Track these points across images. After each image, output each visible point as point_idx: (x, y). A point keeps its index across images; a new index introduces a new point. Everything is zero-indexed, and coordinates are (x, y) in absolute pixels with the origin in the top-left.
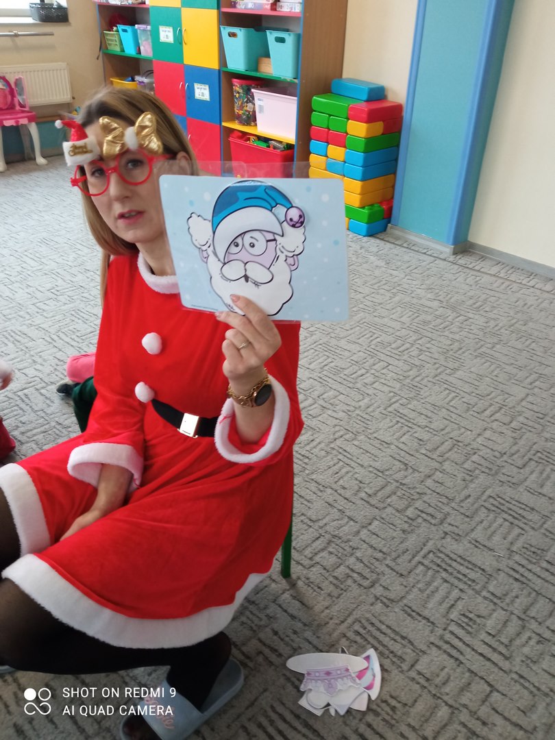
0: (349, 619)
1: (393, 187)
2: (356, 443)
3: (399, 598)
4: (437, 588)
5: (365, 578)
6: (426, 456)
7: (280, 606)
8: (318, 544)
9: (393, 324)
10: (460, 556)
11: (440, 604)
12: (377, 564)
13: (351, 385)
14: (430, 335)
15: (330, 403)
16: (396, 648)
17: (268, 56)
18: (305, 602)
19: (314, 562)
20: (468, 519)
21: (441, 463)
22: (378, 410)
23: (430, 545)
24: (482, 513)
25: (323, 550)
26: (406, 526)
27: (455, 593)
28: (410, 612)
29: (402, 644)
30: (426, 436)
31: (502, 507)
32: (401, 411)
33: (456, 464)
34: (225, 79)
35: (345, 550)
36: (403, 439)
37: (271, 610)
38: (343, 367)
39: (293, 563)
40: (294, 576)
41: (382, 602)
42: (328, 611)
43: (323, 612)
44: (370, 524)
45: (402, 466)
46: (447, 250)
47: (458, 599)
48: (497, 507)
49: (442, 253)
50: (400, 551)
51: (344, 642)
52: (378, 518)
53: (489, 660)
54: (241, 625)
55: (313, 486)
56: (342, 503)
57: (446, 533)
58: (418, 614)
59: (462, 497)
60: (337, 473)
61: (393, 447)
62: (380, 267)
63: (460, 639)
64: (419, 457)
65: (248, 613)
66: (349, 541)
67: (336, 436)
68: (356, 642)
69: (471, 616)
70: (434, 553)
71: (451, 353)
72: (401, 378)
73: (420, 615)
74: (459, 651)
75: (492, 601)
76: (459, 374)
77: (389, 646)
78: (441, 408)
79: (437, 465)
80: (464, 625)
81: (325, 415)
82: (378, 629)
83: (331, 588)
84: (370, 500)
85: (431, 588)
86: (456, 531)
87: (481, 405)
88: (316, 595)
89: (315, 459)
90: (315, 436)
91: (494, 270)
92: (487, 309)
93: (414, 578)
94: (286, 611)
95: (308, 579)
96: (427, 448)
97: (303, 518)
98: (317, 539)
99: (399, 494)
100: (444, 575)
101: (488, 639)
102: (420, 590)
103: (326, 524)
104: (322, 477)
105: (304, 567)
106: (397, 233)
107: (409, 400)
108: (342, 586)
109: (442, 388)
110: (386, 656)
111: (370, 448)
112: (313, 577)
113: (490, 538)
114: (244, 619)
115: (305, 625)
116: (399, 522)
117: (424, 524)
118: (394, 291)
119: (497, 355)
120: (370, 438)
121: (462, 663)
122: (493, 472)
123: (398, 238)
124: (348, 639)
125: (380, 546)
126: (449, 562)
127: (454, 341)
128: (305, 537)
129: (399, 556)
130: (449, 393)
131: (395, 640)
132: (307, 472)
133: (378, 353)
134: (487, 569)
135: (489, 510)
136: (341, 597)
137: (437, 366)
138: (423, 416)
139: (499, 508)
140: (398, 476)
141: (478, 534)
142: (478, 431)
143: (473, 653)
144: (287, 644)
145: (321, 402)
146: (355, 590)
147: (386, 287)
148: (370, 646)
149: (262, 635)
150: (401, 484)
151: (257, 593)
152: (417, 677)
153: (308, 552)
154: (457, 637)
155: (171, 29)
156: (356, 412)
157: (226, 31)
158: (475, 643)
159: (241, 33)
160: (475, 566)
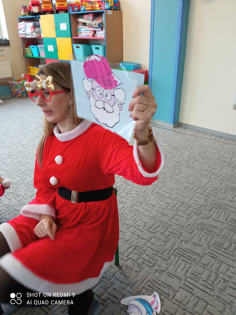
0: (145, 280)
2: (142, 206)
3: (165, 270)
4: (181, 264)
5: (150, 262)
6: (171, 209)
7: (116, 278)
8: (130, 250)
10: (189, 250)
11: (182, 270)
12: (155, 256)
15: (130, 191)
16: (166, 290)
18: (126, 275)
19: (129, 258)
20: (190, 234)
21: (177, 212)
22: (150, 192)
23: (176, 246)
24: (196, 231)
25: (132, 253)
26: (165, 239)
27: (188, 265)
28: (170, 275)
29: (168, 289)
30: (170, 202)
31: (203, 228)
32: (159, 192)
33: (183, 211)
35: (141, 251)
36: (160, 204)
37: (112, 280)
39: (120, 259)
40: (121, 265)
41: (158, 272)
42: (136, 278)
43: (134, 279)
44: (151, 240)
45: (162, 215)
46: (171, 126)
47: (190, 267)
48: (202, 228)
50: (164, 250)
51: (144, 291)
52: (153, 237)
53: (205, 291)
54: (100, 288)
55: (126, 226)
56: (138, 232)
57: (182, 241)
58: (174, 275)
59: (187, 225)
60: (135, 220)
61: (157, 207)
63: (192, 284)
64: (168, 210)
65: (102, 282)
66: (142, 248)
67: (133, 204)
68: (149, 290)
69: (195, 274)
70: (178, 249)
71: (177, 167)
73: (175, 276)
74: (192, 289)
75: (203, 267)
76: (181, 175)
77: (163, 290)
78: (175, 189)
79: (176, 213)
80: (193, 278)
81: (128, 196)
82: (158, 283)
83: (137, 268)
84: (149, 230)
85: (178, 264)
86: (186, 240)
87: (191, 187)
88: (131, 272)
90: (125, 205)
91: (191, 133)
92: (189, 148)
93: (170, 261)
94: (118, 280)
95: (126, 265)
96: (171, 206)
97: (122, 240)
98: (129, 248)
99: (161, 226)
100: (183, 258)
101: (203, 283)
102: (173, 265)
103: (132, 242)
104: (129, 222)
105: (125, 260)
107: (162, 187)
108: (141, 267)
109: (175, 181)
110: (162, 294)
111: (148, 208)
112: (128, 264)
113: (200, 241)
114: (101, 285)
115: (127, 285)
116: (162, 238)
117: (173, 238)
119: (195, 166)
120: (147, 204)
121: (193, 294)
122: (199, 213)
124: (145, 289)
125: (155, 249)
126: (184, 252)
127: (177, 162)
128: (124, 248)
129: (163, 252)
130: (177, 184)
131: (165, 287)
132: (122, 220)
134: (200, 254)
135: (198, 229)
136: (141, 272)
137: (172, 172)
138: (168, 193)
139: (203, 229)
140: (160, 219)
141: (195, 240)
142: (191, 198)
143: (198, 289)
144: (120, 294)
145: (126, 191)
146: (147, 268)
148: (155, 291)
149: (109, 291)
150: (162, 222)
151: (106, 274)
152: (176, 302)
153: (125, 254)
154: (190, 283)
155: (53, 46)
156: (141, 194)
157: (75, 46)
158: (198, 285)
159: (81, 46)
160: (195, 253)
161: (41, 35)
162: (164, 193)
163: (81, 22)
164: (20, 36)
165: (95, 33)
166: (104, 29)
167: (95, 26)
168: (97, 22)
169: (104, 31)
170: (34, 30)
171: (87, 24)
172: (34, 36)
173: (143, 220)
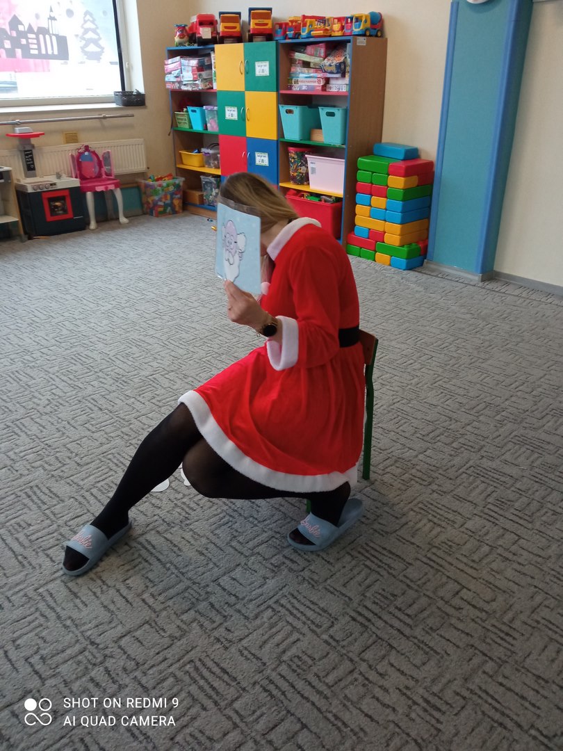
0: (414, 501)
1: (428, 229)
2: (410, 405)
3: (449, 491)
4: (478, 486)
5: (424, 480)
6: (466, 413)
7: (364, 494)
8: (388, 462)
9: (434, 331)
10: (494, 469)
11: (480, 494)
12: (432, 473)
13: (403, 370)
14: (465, 337)
16: (450, 516)
17: (320, 127)
18: (382, 492)
19: (386, 472)
20: (499, 449)
21: (477, 417)
22: (426, 385)
23: (471, 463)
26: (452, 453)
27: (490, 489)
28: (458, 498)
29: (454, 514)
30: (465, 401)
31: (525, 442)
32: (444, 386)
33: (489, 417)
34: (282, 148)
35: (408, 465)
36: (446, 403)
38: (395, 358)
40: (372, 479)
41: (437, 493)
42: (399, 497)
43: (395, 498)
44: (425, 451)
45: (447, 419)
46: (476, 278)
47: (493, 491)
48: (522, 442)
49: (471, 281)
50: (449, 466)
52: (431, 448)
53: (517, 523)
56: (403, 440)
57: (483, 457)
58: (464, 499)
59: (494, 436)
60: (397, 423)
61: (439, 407)
62: (420, 292)
63: (496, 512)
64: (460, 413)
66: (410, 461)
67: (395, 401)
68: (420, 513)
69: (503, 500)
70: (474, 467)
71: (482, 349)
72: (443, 365)
73: (466, 500)
74: (495, 518)
75: (518, 493)
76: (489, 362)
77: (444, 515)
78: (475, 384)
79: (475, 418)
80: (498, 505)
82: (436, 507)
83: (400, 485)
84: (425, 438)
85: (473, 486)
86: (491, 455)
87: (508, 381)
88: (389, 489)
89: (380, 415)
91: (517, 292)
92: (511, 319)
93: (460, 481)
94: (369, 497)
95: (382, 481)
96: (466, 408)
97: (375, 448)
98: (387, 459)
99: (445, 434)
100: (482, 479)
101: (516, 512)
102: (464, 486)
103: (392, 452)
105: (379, 474)
106: (432, 266)
107: (450, 379)
108: (408, 485)
109: (477, 371)
110: (443, 520)
111: (422, 409)
112: (386, 480)
113: (516, 459)
115: (384, 504)
116: (447, 450)
117: (466, 451)
118: (433, 308)
119: (520, 349)
120: (421, 403)
121: (497, 524)
122: (518, 421)
123: (433, 271)
124: (415, 511)
125: (434, 463)
126: (486, 472)
127: (484, 341)
129: (448, 469)
130: (481, 375)
133: (423, 350)
134: (515, 476)
135: (515, 444)
136: (408, 490)
137: (471, 357)
138: (461, 389)
140: (445, 424)
141: (508, 456)
142: (506, 397)
143: (505, 519)
144: (372, 513)
146: (417, 487)
147: (426, 305)
150: (447, 428)
152: (466, 531)
153: (381, 466)
154: (494, 511)
155: (236, 109)
156: (409, 387)
157: (283, 109)
158: (507, 514)
159: (297, 110)
160: (506, 474)
161: (212, 85)
162: (453, 388)
163: (299, 60)
164: (169, 86)
165: (328, 83)
166: (347, 76)
167: (329, 69)
168: (334, 61)
169: (347, 80)
170: (200, 75)
171: (312, 65)
172: (198, 87)
173: (412, 424)
